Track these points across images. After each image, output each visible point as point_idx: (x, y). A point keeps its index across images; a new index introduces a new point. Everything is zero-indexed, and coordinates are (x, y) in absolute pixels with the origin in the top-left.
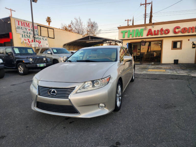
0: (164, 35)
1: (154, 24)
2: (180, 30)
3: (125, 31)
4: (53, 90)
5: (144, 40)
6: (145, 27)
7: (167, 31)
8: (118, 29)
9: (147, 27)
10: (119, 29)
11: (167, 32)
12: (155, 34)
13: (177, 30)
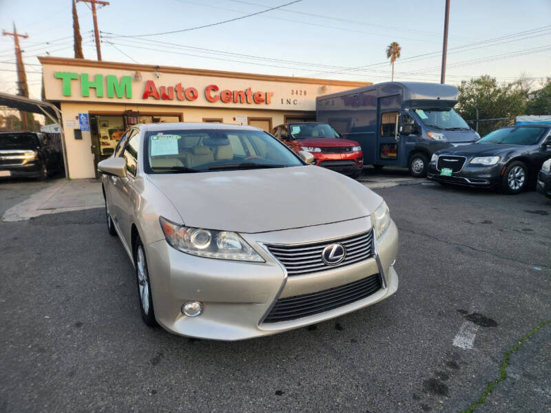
0: (185, 103)
1: (158, 70)
2: (217, 93)
3: (69, 73)
4: (335, 246)
5: (135, 109)
6: (134, 72)
7: (192, 92)
8: (40, 64)
9: (142, 73)
10: (42, 63)
11: (191, 95)
12: (165, 97)
13: (213, 94)
